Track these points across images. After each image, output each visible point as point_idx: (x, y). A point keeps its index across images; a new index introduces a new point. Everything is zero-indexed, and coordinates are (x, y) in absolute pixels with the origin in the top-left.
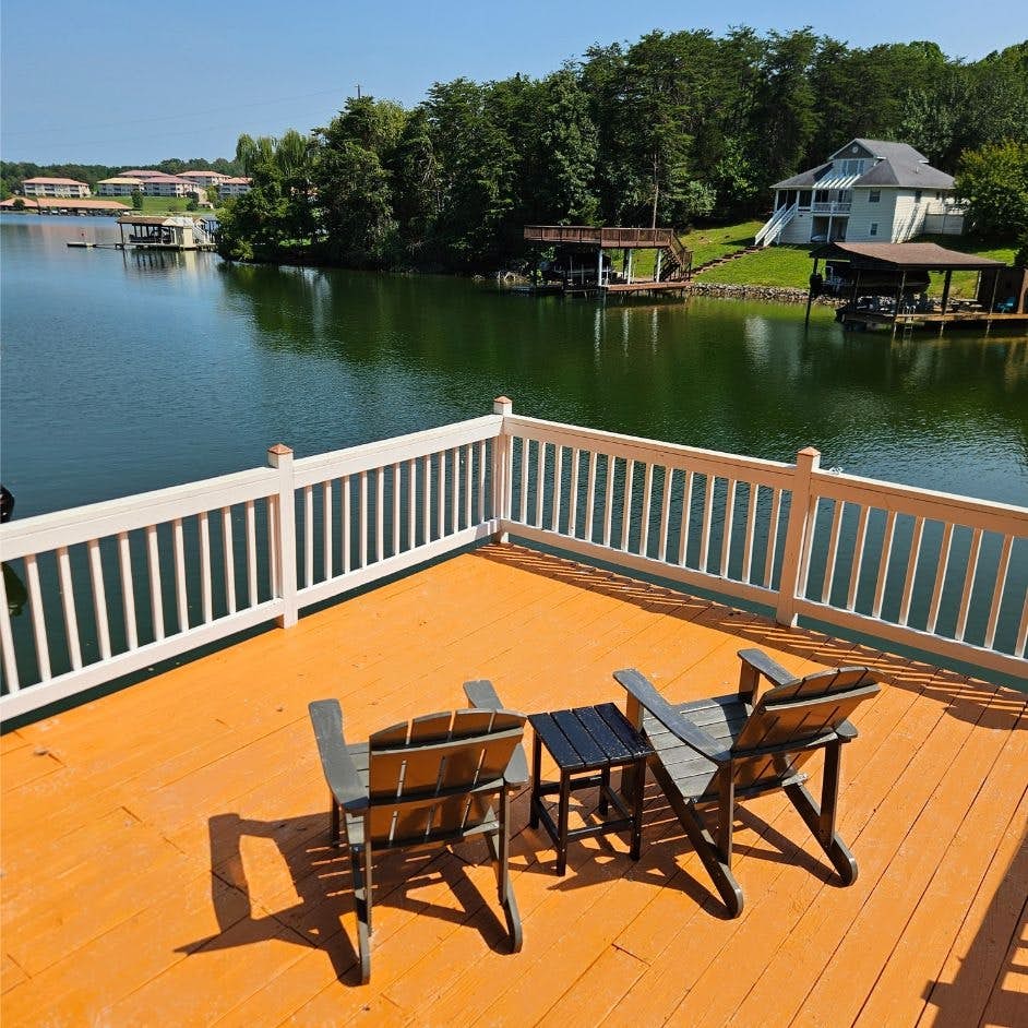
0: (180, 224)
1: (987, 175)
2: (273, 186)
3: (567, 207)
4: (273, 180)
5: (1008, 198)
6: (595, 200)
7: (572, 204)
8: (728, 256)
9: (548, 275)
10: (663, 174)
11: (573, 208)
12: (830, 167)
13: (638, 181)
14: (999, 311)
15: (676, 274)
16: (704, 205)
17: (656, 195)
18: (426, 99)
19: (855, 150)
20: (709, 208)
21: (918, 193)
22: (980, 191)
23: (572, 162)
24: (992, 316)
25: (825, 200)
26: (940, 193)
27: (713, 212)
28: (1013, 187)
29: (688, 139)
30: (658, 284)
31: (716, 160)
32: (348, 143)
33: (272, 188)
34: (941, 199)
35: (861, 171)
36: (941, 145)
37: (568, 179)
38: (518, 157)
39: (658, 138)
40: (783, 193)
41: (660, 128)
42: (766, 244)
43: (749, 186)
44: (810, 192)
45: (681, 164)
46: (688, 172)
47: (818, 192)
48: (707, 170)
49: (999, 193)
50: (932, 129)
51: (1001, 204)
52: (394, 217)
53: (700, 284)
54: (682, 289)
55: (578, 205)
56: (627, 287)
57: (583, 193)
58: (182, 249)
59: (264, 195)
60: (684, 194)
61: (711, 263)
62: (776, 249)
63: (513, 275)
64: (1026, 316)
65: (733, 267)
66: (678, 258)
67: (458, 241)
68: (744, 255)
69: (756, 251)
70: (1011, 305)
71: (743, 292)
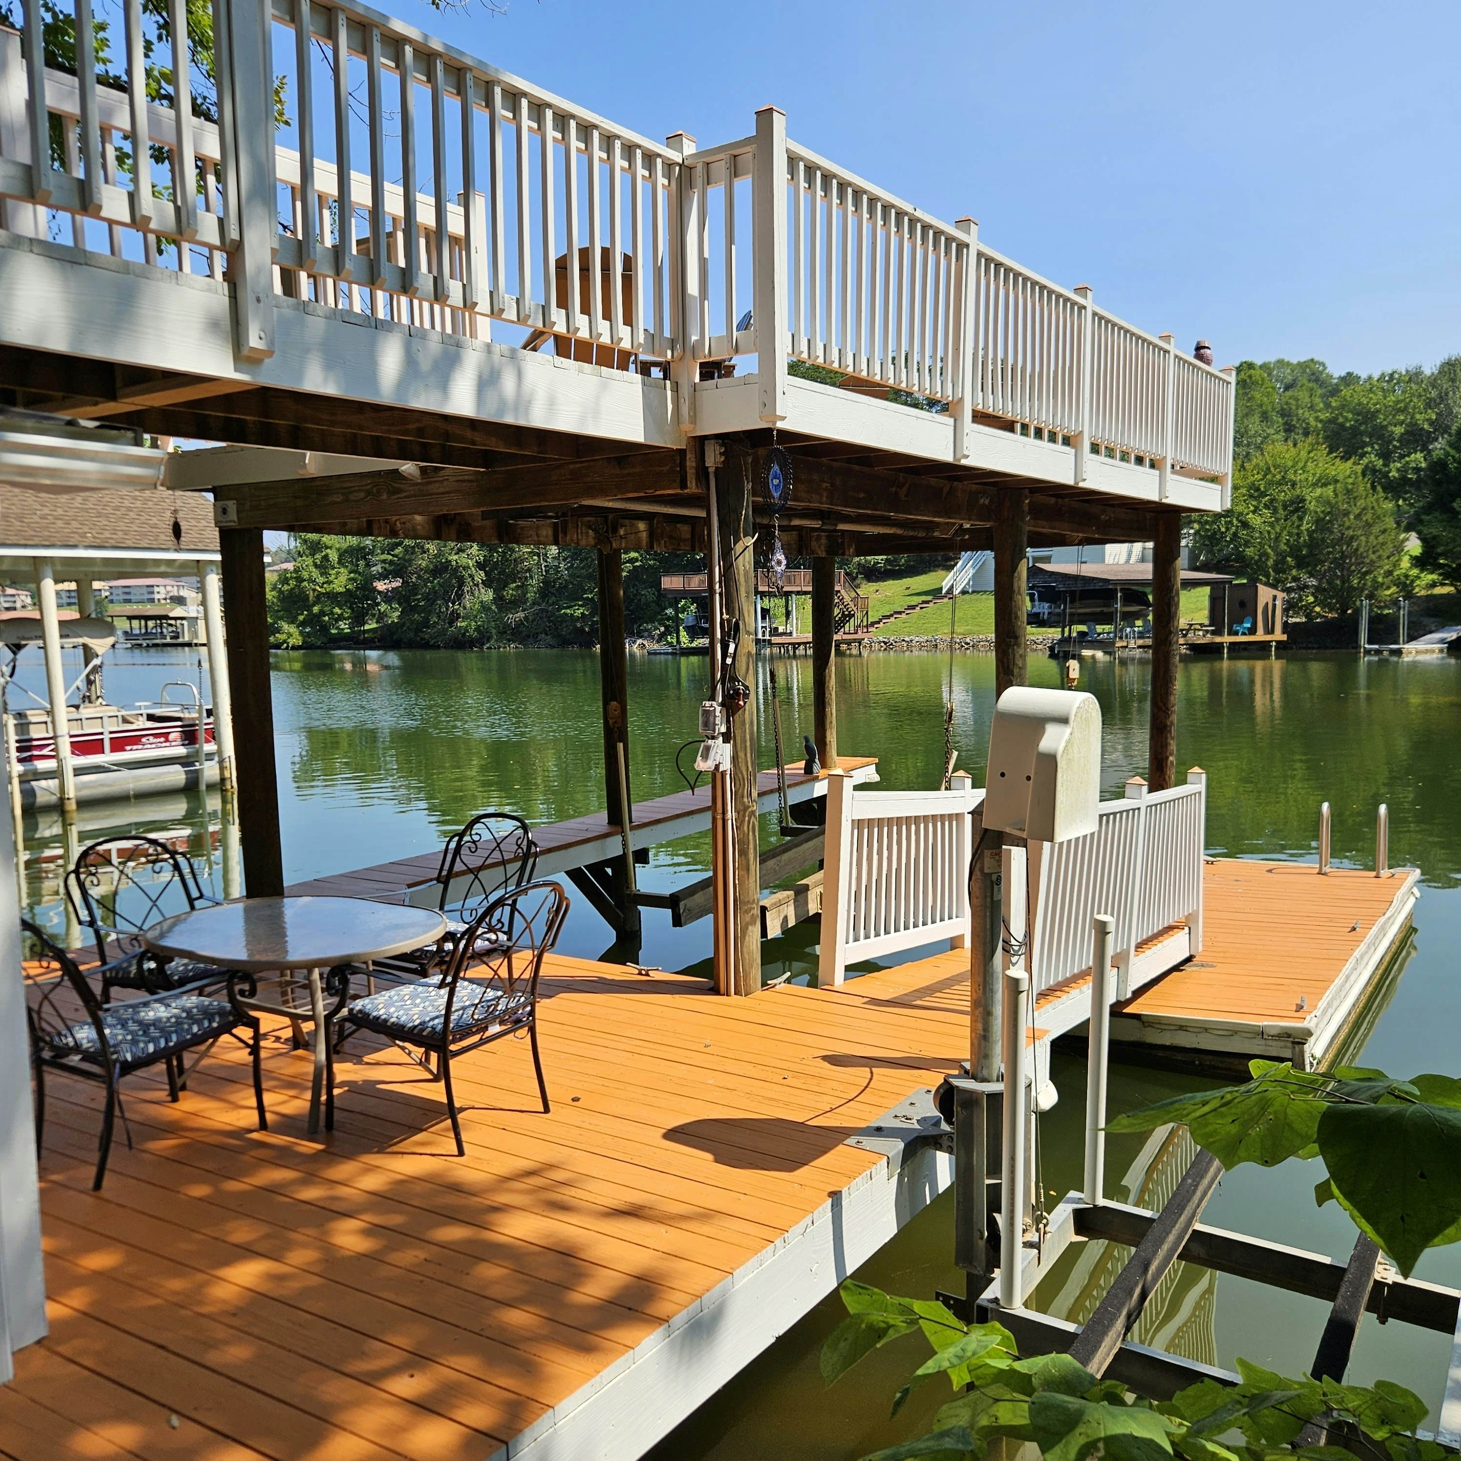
0: (193, 615)
4: (327, 548)
5: (1235, 522)
8: (913, 607)
9: (693, 633)
14: (1236, 633)
15: (850, 626)
24: (1226, 639)
33: (326, 558)
42: (956, 592)
51: (1227, 529)
52: (487, 584)
53: (881, 639)
54: (859, 643)
56: (793, 639)
58: (196, 645)
59: (316, 566)
61: (892, 615)
62: (967, 596)
63: (645, 642)
64: (1268, 638)
65: (919, 618)
66: (852, 605)
67: (571, 607)
68: (931, 604)
69: (946, 600)
70: (1249, 625)
71: (934, 643)
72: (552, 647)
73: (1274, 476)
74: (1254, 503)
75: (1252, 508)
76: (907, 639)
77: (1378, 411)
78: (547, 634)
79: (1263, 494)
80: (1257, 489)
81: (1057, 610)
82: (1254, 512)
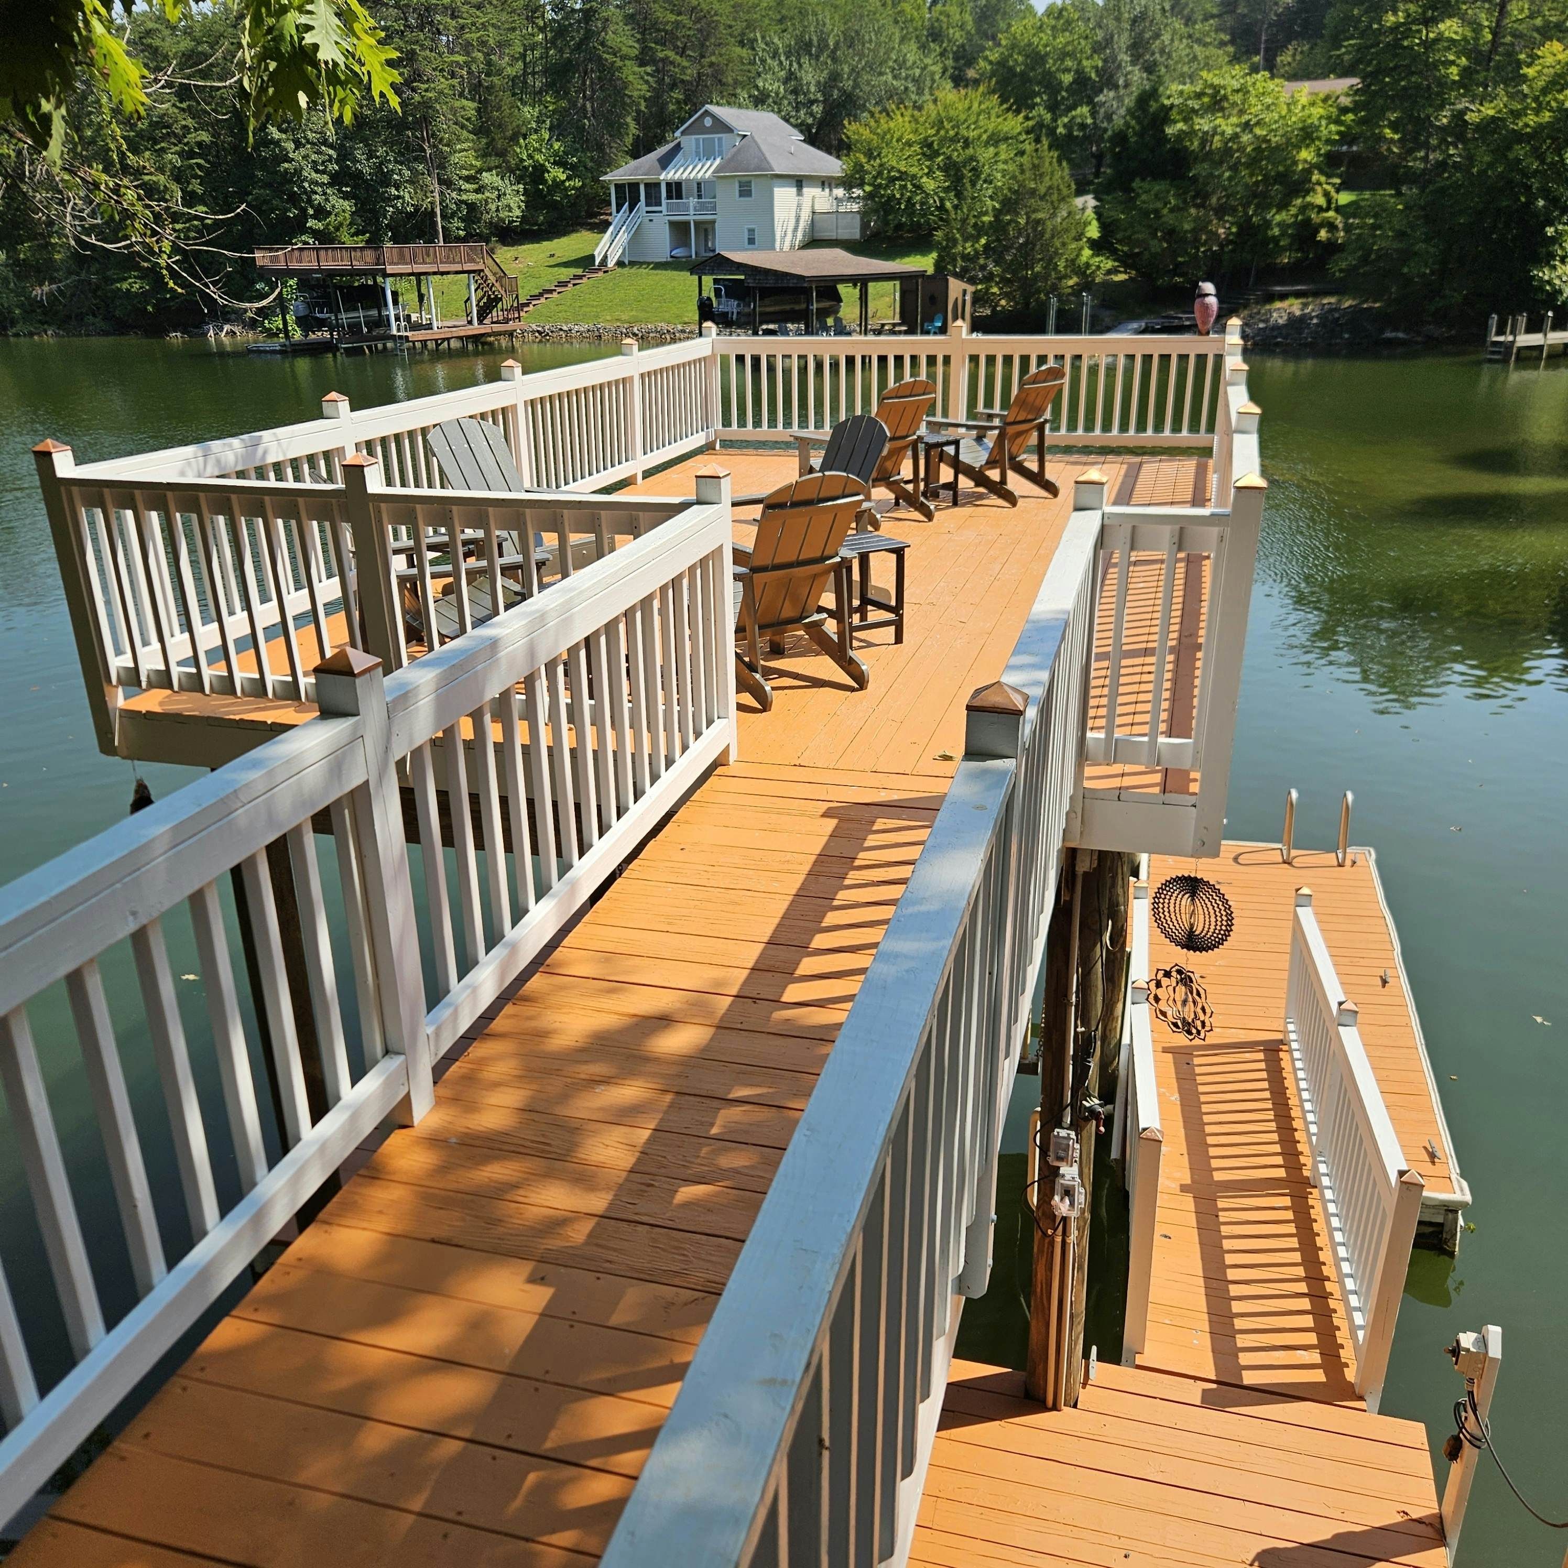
1: (880, 155)
3: (304, 216)
5: (909, 186)
6: (347, 205)
7: (311, 212)
8: (563, 284)
9: (305, 323)
10: (441, 162)
11: (314, 217)
12: (678, 147)
13: (407, 173)
15: (499, 312)
16: (510, 209)
17: (436, 194)
19: (708, 122)
20: (518, 213)
21: (799, 182)
22: (875, 178)
23: (298, 145)
25: (679, 196)
26: (825, 182)
27: (524, 219)
28: (914, 170)
29: (469, 107)
30: (476, 329)
31: (514, 139)
34: (827, 190)
35: (720, 153)
36: (812, 114)
37: (298, 172)
38: (205, 137)
39: (426, 104)
40: (619, 187)
41: (426, 90)
42: (611, 263)
43: (569, 178)
44: (657, 185)
45: (465, 146)
46: (476, 158)
47: (669, 185)
48: (502, 154)
49: (898, 179)
50: (795, 92)
51: (902, 195)
53: (534, 326)
54: (511, 334)
55: (321, 213)
56: (435, 333)
57: (325, 194)
60: (477, 191)
61: (541, 295)
62: (626, 271)
63: (235, 329)
65: (574, 299)
66: (497, 285)
67: (125, 279)
68: (585, 280)
69: (601, 274)
71: (597, 333)
72: (106, 333)
73: (947, 132)
74: (928, 163)
75: (926, 171)
76: (565, 328)
77: (1047, 54)
78: (94, 315)
79: (937, 153)
80: (930, 146)
81: (747, 310)
82: (927, 175)
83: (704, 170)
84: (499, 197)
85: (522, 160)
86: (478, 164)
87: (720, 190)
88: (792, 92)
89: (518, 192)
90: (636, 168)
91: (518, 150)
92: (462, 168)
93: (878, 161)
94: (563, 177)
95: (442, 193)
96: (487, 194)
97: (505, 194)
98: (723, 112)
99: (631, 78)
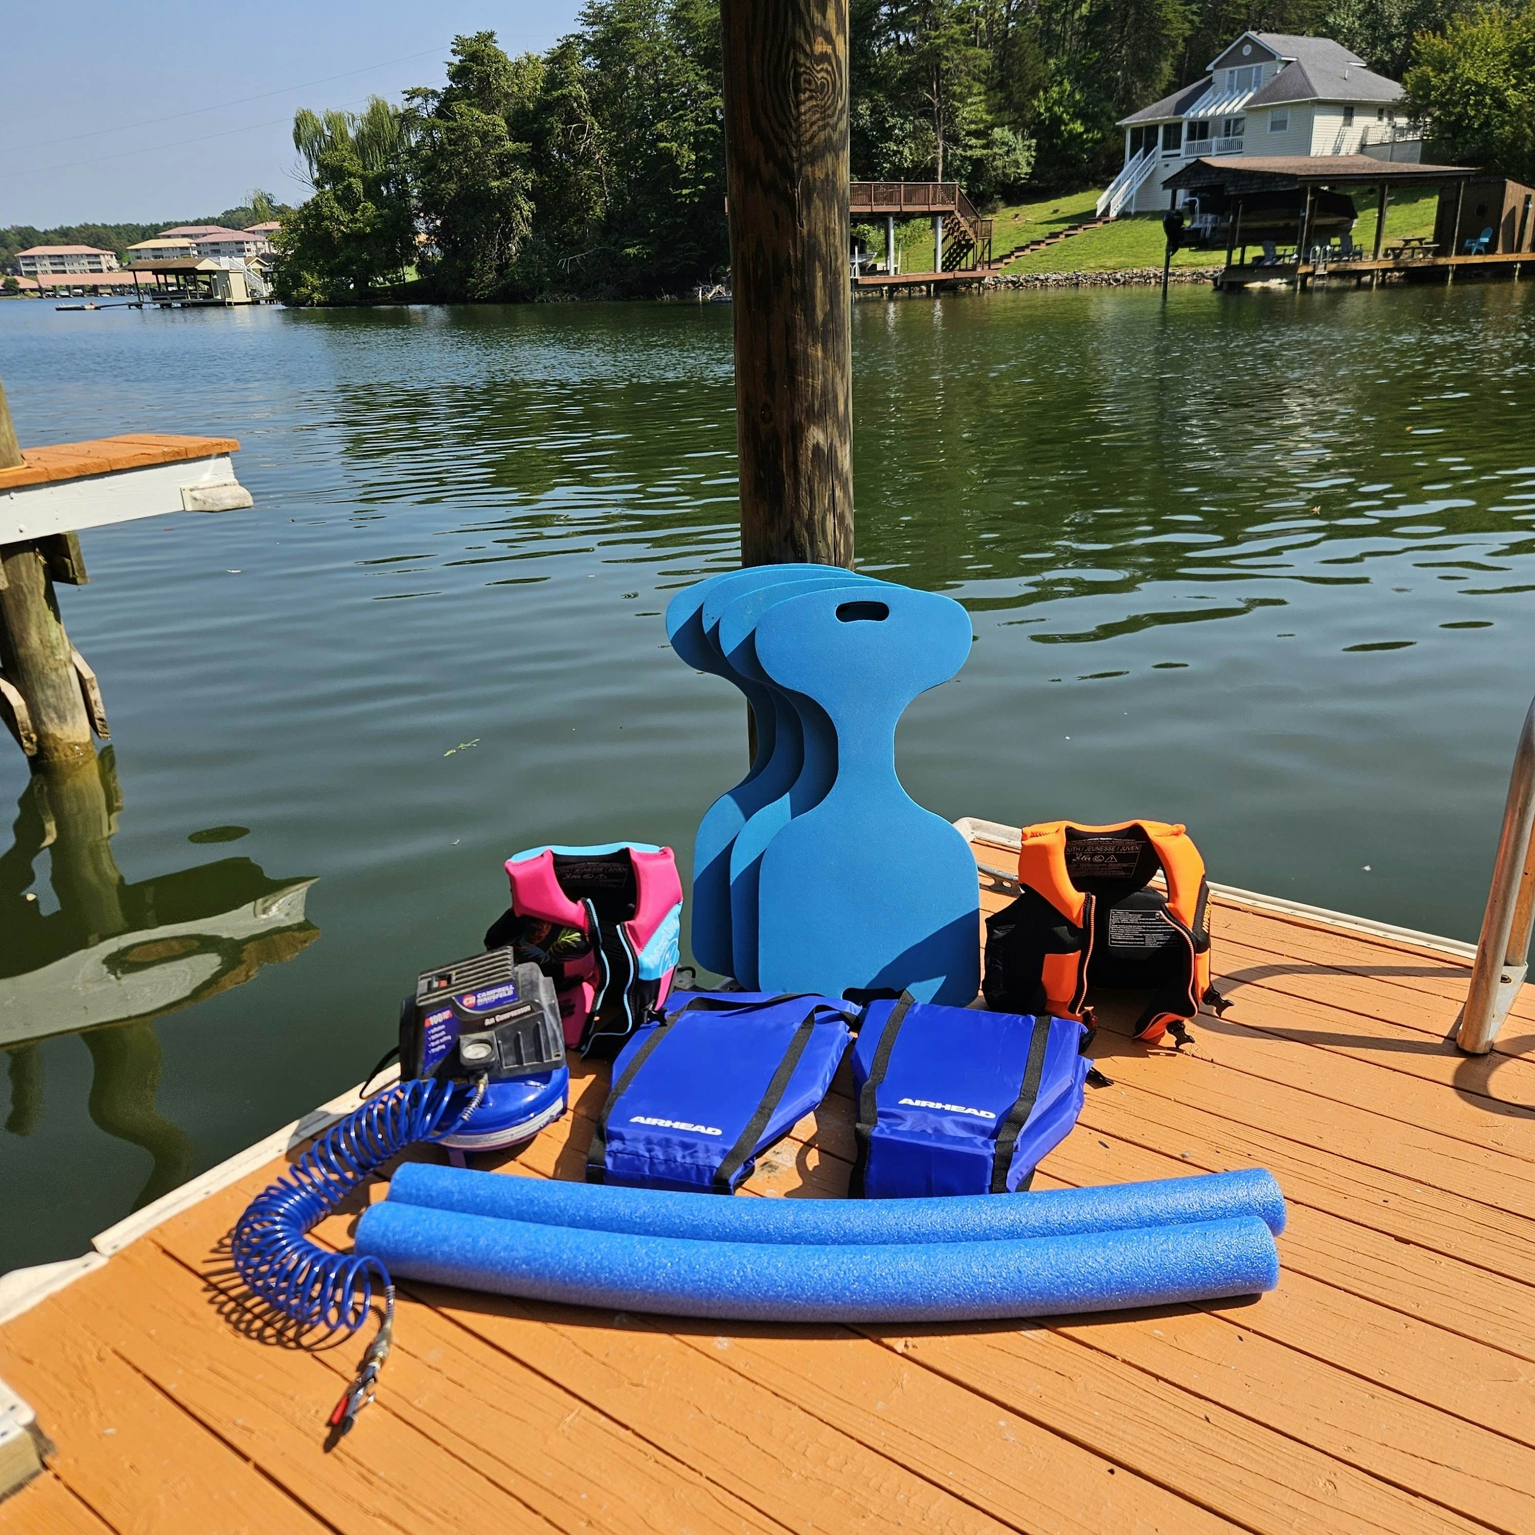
0: (225, 267)
1: (1454, 67)
2: (350, 185)
4: (350, 175)
5: (1488, 100)
8: (1054, 235)
10: (949, 117)
12: (1209, 83)
13: (910, 128)
14: (1468, 252)
15: (969, 260)
16: (1017, 164)
17: (940, 150)
18: (578, 29)
19: (1247, 50)
20: (1026, 169)
21: (1349, 109)
22: (1443, 95)
24: (1454, 260)
25: (1204, 134)
26: (1382, 110)
27: (1032, 175)
28: (1494, 82)
29: (984, 57)
30: (941, 275)
31: (1034, 93)
32: (460, 107)
33: (349, 187)
34: (1386, 120)
35: (1257, 83)
36: (1391, 51)
39: (936, 52)
40: (1137, 132)
41: (938, 39)
42: (1113, 214)
43: (1087, 131)
44: (1179, 126)
45: (978, 99)
46: (989, 112)
47: (1192, 125)
48: (1020, 108)
49: (1473, 94)
50: (1373, 27)
51: (1477, 112)
53: (1009, 277)
56: (890, 278)
58: (230, 304)
59: (338, 200)
60: (984, 147)
61: (1027, 246)
62: (1125, 220)
63: (721, 289)
64: (1511, 257)
65: (1061, 250)
66: (971, 232)
67: (633, 244)
68: (1080, 231)
69: (1100, 225)
70: (1486, 240)
71: (1075, 281)
74: (1517, 74)
75: (1514, 81)
76: (1042, 277)
78: (608, 283)
81: (1224, 225)
82: (1515, 87)
83: (1235, 105)
84: (1008, 153)
85: (1040, 114)
86: (989, 118)
87: (1250, 125)
88: (1367, 27)
89: (1029, 147)
90: (1157, 110)
91: (1036, 103)
92: (972, 122)
93: (1451, 74)
94: (1081, 129)
95: (945, 150)
96: (996, 150)
97: (1015, 149)
98: (1267, 39)
99: (1170, 16)
